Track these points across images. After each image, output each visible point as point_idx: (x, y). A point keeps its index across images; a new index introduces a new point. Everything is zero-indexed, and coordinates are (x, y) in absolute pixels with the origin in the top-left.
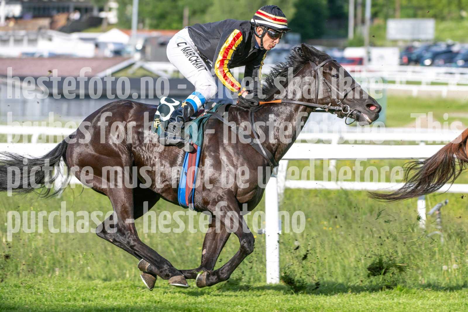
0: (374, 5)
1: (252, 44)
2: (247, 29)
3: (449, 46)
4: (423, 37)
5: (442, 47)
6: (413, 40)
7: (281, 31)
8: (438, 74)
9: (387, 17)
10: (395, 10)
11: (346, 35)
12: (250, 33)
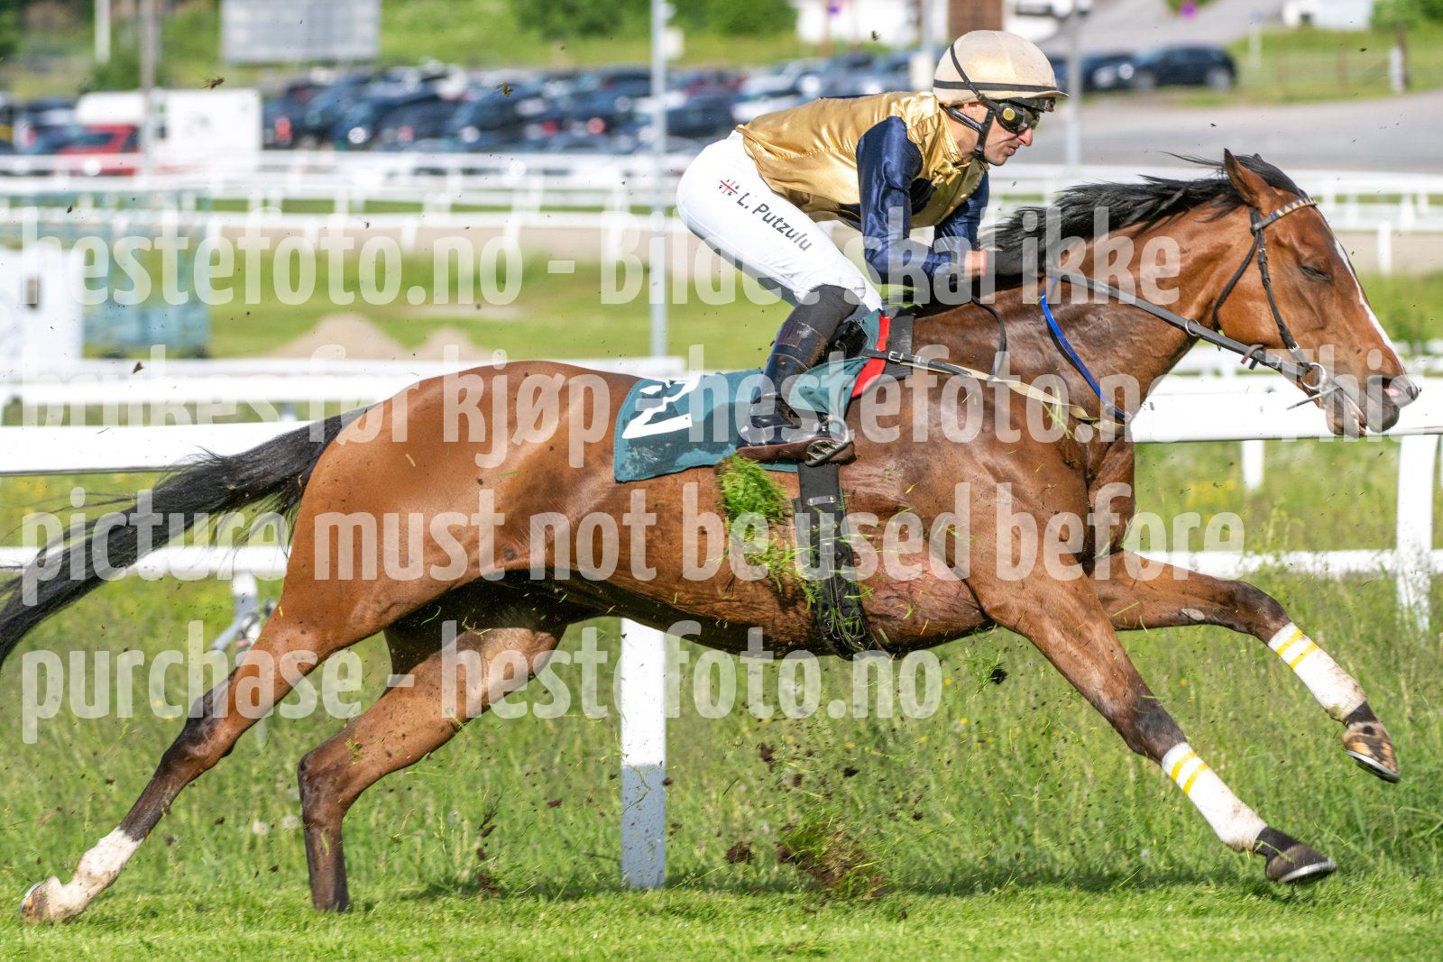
3: (428, 79)
4: (343, 51)
5: (410, 84)
6: (311, 64)
8: (391, 175)
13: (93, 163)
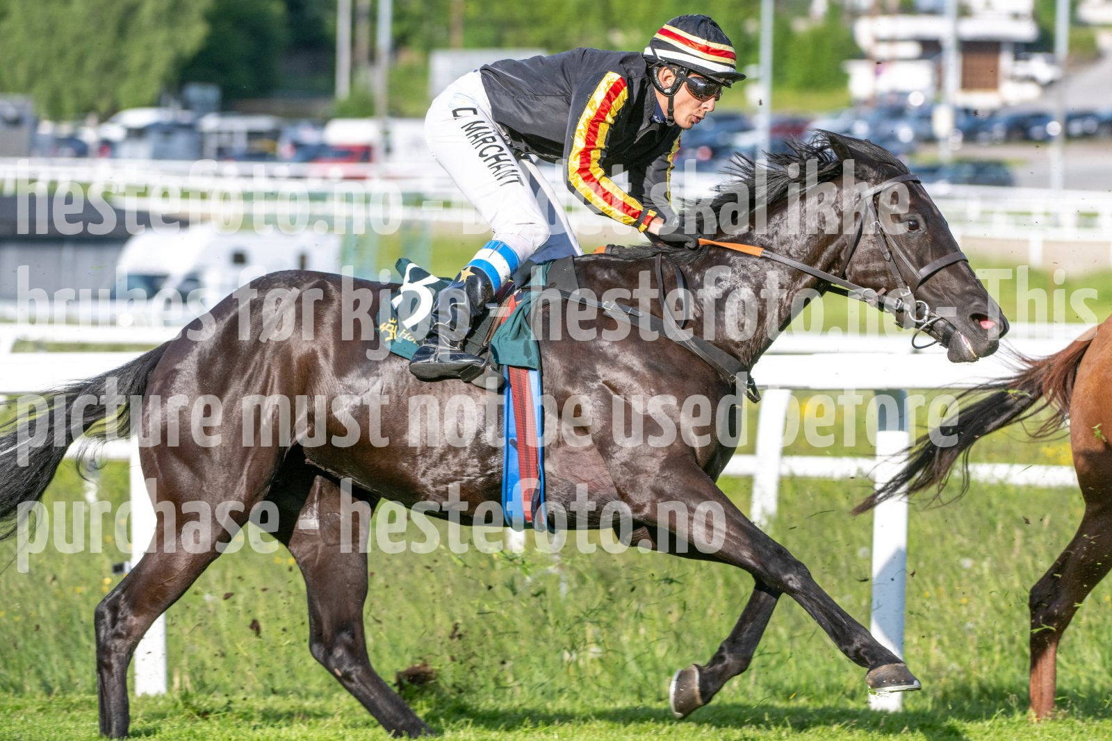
0: (398, 17)
1: (646, 111)
2: (637, 71)
7: (722, 80)
9: (430, 47)
10: (449, 29)
11: (329, 90)
12: (643, 82)
13: (337, 170)
